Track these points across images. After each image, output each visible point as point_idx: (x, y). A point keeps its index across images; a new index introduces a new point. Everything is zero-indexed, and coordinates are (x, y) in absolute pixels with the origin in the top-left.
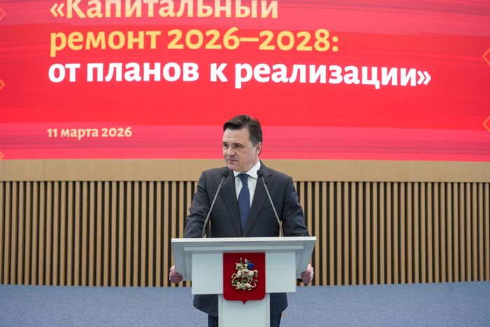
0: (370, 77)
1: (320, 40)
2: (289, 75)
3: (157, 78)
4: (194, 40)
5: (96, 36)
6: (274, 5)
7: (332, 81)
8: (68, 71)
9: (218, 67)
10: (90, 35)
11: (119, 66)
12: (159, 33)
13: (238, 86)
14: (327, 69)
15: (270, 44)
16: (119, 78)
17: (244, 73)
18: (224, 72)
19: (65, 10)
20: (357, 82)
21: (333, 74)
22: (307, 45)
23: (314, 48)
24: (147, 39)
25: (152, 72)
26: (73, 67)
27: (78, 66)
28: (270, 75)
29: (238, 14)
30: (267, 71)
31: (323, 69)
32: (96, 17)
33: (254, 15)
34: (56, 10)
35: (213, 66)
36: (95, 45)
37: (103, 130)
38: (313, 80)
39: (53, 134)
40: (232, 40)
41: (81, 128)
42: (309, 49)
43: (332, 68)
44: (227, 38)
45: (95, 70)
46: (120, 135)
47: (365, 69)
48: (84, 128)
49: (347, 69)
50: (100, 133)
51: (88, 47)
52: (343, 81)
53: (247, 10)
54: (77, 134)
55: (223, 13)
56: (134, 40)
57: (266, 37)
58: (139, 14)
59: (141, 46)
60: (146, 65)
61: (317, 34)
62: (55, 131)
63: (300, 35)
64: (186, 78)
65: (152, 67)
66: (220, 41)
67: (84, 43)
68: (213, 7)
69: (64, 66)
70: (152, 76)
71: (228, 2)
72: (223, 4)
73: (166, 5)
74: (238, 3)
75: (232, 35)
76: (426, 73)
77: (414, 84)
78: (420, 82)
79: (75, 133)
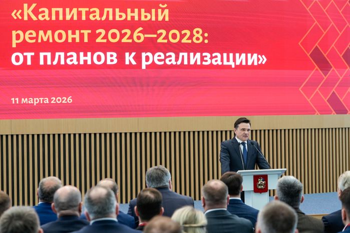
0: (228, 60)
1: (196, 35)
2: (177, 59)
3: (89, 63)
4: (114, 36)
5: (45, 34)
6: (166, 12)
7: (204, 63)
8: (25, 58)
9: (130, 55)
10: (41, 33)
11: (62, 54)
12: (90, 31)
13: (144, 67)
14: (201, 55)
15: (164, 39)
16: (62, 62)
17: (147, 59)
18: (134, 58)
19: (22, 14)
20: (220, 63)
21: (205, 59)
22: (188, 39)
23: (192, 41)
24: (82, 36)
25: (85, 58)
26: (29, 55)
27: (33, 54)
28: (164, 60)
29: (143, 18)
30: (163, 57)
31: (198, 55)
32: (45, 20)
33: (154, 19)
35: (127, 54)
36: (45, 39)
38: (192, 62)
39: (15, 101)
40: (139, 36)
41: (35, 97)
42: (190, 41)
43: (204, 54)
44: (136, 34)
45: (45, 57)
46: (64, 102)
47: (225, 55)
48: (38, 98)
49: (214, 55)
50: (50, 101)
51: (40, 41)
52: (211, 63)
53: (148, 15)
54: (33, 101)
55: (133, 17)
56: (73, 36)
57: (161, 34)
58: (75, 18)
59: (78, 40)
60: (82, 54)
61: (194, 32)
62: (17, 99)
63: (183, 32)
64: (109, 63)
65: (85, 55)
66: (131, 37)
67: (37, 38)
68: (126, 13)
69: (23, 54)
70: (85, 61)
71: (136, 10)
72: (133, 11)
73: (94, 12)
74: (143, 10)
75: (139, 32)
76: (263, 56)
77: (256, 64)
78: (260, 63)
79: (32, 100)
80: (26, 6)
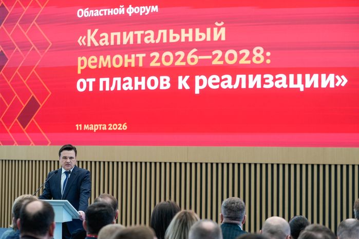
0: (295, 82)
1: (257, 55)
2: (233, 82)
3: (143, 88)
4: (167, 59)
5: (105, 59)
6: (223, 30)
7: (265, 86)
8: (88, 83)
9: (183, 79)
10: (102, 58)
11: (119, 79)
12: (144, 55)
13: (197, 92)
14: (262, 77)
15: (220, 60)
16: (119, 88)
17: (201, 82)
18: (187, 82)
19: (86, 41)
20: (285, 86)
21: (266, 81)
22: (247, 59)
23: (252, 61)
24: (137, 59)
25: (140, 83)
26: (91, 81)
27: (94, 80)
28: (219, 84)
29: (197, 39)
30: (218, 80)
31: (258, 77)
32: (105, 45)
33: (209, 39)
34: (81, 41)
35: (180, 78)
36: (105, 65)
37: (109, 125)
38: (251, 86)
39: (79, 127)
40: (193, 58)
41: (96, 124)
42: (249, 62)
43: (265, 76)
44: (189, 57)
45: (104, 83)
46: (119, 129)
47: (292, 76)
48: (98, 124)
49: (277, 77)
50: (108, 127)
51: (100, 67)
52: (274, 86)
53: (203, 35)
54: (94, 128)
55: (187, 38)
56: (129, 61)
57: (217, 55)
58: (131, 42)
59: (133, 65)
60: (136, 79)
61: (255, 52)
62: (80, 125)
63: (241, 52)
64: (162, 87)
65: (140, 80)
66: (185, 60)
67: (97, 64)
68: (180, 34)
69: (86, 80)
70: (140, 86)
71: (191, 30)
72: (187, 32)
73: (149, 34)
74: (197, 30)
75: (193, 54)
76: (343, 77)
77: (332, 86)
78: (338, 84)
79: (92, 127)
80: (89, 31)
